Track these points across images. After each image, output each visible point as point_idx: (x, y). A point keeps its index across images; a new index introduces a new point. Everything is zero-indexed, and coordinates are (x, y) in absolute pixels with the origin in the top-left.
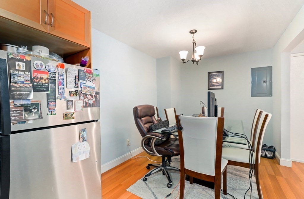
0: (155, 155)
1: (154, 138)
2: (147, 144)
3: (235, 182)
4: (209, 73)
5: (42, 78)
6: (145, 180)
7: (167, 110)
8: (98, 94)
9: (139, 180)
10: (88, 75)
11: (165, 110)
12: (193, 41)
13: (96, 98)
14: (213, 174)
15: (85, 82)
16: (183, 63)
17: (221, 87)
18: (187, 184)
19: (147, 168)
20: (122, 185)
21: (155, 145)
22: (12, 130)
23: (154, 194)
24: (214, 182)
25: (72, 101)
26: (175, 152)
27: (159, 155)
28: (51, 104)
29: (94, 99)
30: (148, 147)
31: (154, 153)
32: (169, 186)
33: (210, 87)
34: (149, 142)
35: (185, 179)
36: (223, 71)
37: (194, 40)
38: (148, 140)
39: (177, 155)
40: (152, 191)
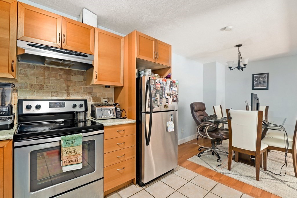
0: (208, 138)
1: (207, 126)
2: (201, 131)
3: (275, 165)
4: (253, 75)
5: (158, 87)
6: (199, 156)
7: (215, 107)
8: (178, 94)
9: (194, 156)
10: (174, 84)
11: (213, 107)
12: (238, 52)
13: (177, 97)
14: (254, 150)
15: (172, 88)
16: (230, 70)
17: (266, 87)
18: (233, 163)
19: (199, 150)
20: (183, 157)
21: (208, 131)
22: (153, 111)
23: (208, 164)
24: (255, 155)
25: (168, 98)
26: (224, 137)
27: (211, 138)
28: (161, 100)
29: (176, 98)
30: (202, 132)
31: (207, 137)
32: (219, 161)
33: (255, 88)
34: (203, 129)
35: (232, 159)
36: (268, 73)
37: (240, 52)
38: (202, 128)
39: (226, 139)
40: (206, 162)
